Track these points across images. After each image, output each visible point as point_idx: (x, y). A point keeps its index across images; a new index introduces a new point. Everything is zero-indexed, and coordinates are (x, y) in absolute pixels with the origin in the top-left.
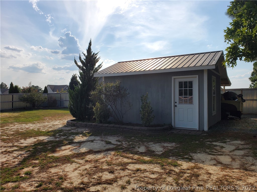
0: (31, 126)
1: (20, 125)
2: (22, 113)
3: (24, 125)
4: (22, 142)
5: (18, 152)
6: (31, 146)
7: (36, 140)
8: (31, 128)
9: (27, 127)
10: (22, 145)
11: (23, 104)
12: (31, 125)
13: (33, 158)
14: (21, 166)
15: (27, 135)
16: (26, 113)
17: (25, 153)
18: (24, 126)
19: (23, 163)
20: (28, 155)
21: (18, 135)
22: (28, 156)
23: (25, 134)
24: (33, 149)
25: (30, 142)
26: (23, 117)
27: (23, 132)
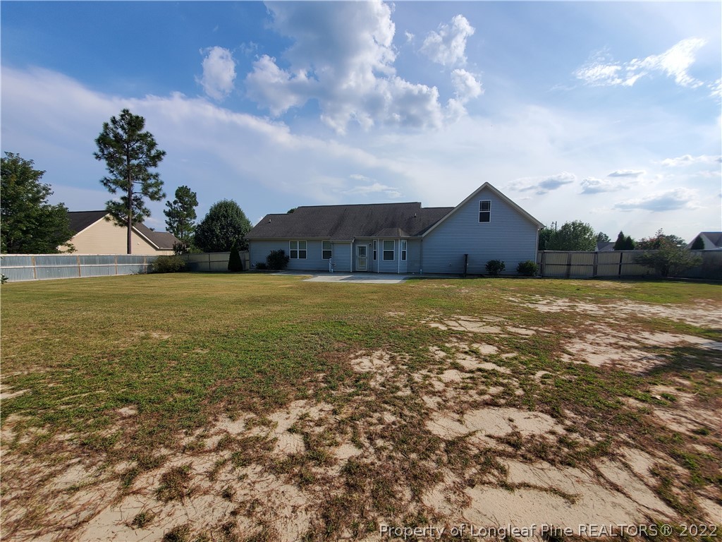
0: (661, 311)
1: (637, 305)
2: (638, 284)
3: (645, 306)
4: (646, 337)
5: (640, 352)
6: (667, 348)
7: (677, 340)
8: (663, 315)
9: (653, 311)
10: (647, 342)
11: (641, 269)
12: (661, 309)
13: (675, 373)
14: (650, 379)
15: (656, 325)
16: (648, 285)
17: (654, 358)
18: (645, 308)
19: (655, 373)
20: (661, 363)
21: (636, 322)
22: (664, 366)
23: (650, 322)
24: (673, 355)
25: (665, 340)
26: (642, 293)
27: (646, 319)
